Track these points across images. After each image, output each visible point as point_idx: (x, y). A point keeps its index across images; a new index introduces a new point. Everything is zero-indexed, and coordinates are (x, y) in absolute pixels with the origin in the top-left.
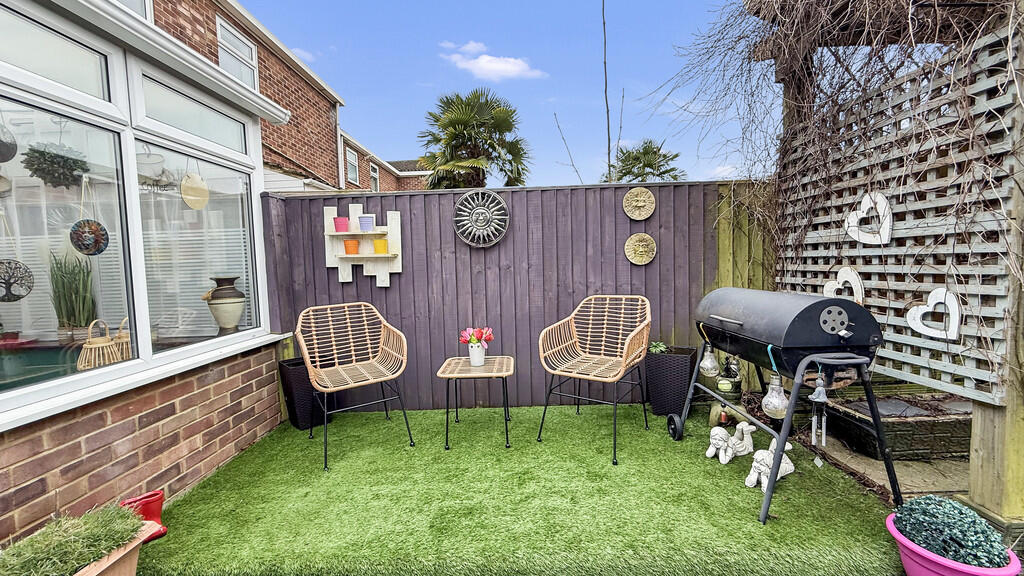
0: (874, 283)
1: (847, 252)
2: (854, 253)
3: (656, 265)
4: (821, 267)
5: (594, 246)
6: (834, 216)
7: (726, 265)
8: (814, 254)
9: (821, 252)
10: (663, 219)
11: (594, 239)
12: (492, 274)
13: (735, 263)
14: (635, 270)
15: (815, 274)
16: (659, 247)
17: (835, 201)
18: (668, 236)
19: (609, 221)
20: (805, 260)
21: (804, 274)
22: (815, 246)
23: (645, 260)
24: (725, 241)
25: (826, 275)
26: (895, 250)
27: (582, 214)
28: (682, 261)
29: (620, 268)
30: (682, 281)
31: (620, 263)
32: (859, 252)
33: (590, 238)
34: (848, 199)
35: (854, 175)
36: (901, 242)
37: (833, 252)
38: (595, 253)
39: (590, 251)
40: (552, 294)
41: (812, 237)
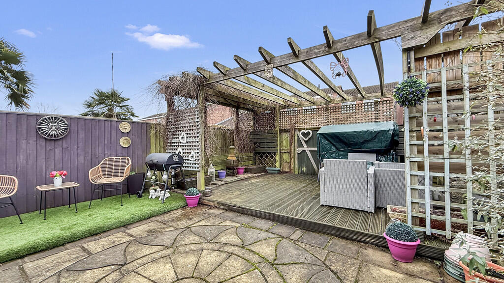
0: (184, 151)
1: (180, 144)
2: (181, 144)
3: (131, 148)
4: (175, 148)
5: (107, 140)
6: (177, 136)
7: (153, 147)
8: (174, 145)
9: (175, 144)
10: (133, 133)
11: (108, 138)
12: (58, 151)
13: (156, 147)
14: (123, 149)
15: (174, 149)
16: (132, 141)
17: (177, 133)
18: (135, 138)
19: (114, 132)
20: (172, 146)
21: (172, 149)
22: (174, 143)
23: (127, 146)
24: (153, 140)
25: (176, 149)
26: (187, 144)
27: (103, 129)
28: (140, 146)
29: (118, 148)
30: (140, 153)
31: (118, 146)
32: (182, 144)
33: (106, 138)
34: (179, 133)
35: (181, 127)
36: (188, 142)
37: (177, 144)
38: (108, 142)
39: (106, 142)
40: (89, 158)
41: (174, 141)
